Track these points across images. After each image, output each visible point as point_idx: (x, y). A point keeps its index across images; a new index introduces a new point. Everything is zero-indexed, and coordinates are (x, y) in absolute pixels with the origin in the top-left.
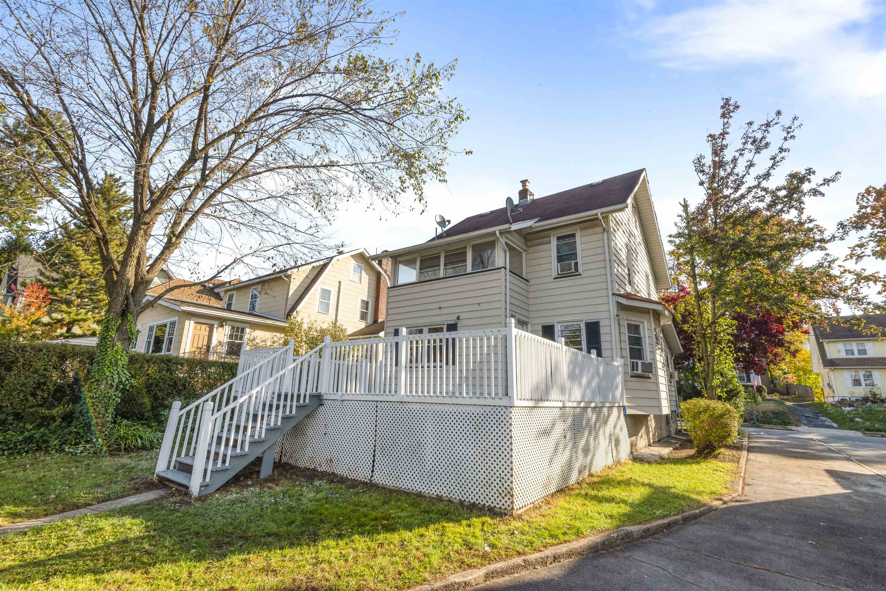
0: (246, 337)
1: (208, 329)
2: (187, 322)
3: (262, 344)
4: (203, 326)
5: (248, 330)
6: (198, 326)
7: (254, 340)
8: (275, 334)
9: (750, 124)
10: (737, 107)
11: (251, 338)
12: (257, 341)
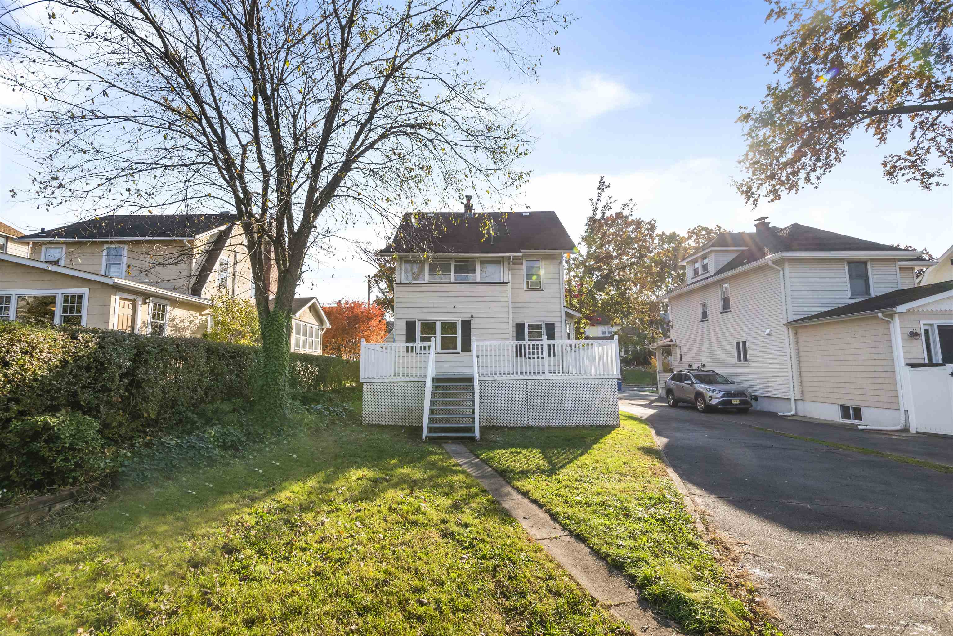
0: (168, 316)
1: (131, 307)
2: (113, 297)
3: (181, 324)
4: (127, 303)
5: (168, 308)
6: (122, 302)
7: (174, 320)
8: (191, 312)
9: (610, 197)
10: (609, 186)
11: (172, 318)
12: (177, 321)
